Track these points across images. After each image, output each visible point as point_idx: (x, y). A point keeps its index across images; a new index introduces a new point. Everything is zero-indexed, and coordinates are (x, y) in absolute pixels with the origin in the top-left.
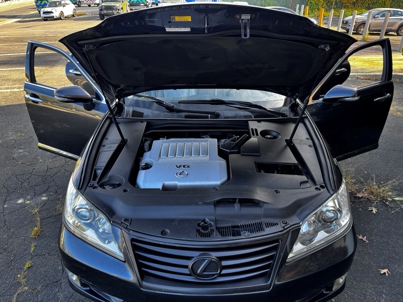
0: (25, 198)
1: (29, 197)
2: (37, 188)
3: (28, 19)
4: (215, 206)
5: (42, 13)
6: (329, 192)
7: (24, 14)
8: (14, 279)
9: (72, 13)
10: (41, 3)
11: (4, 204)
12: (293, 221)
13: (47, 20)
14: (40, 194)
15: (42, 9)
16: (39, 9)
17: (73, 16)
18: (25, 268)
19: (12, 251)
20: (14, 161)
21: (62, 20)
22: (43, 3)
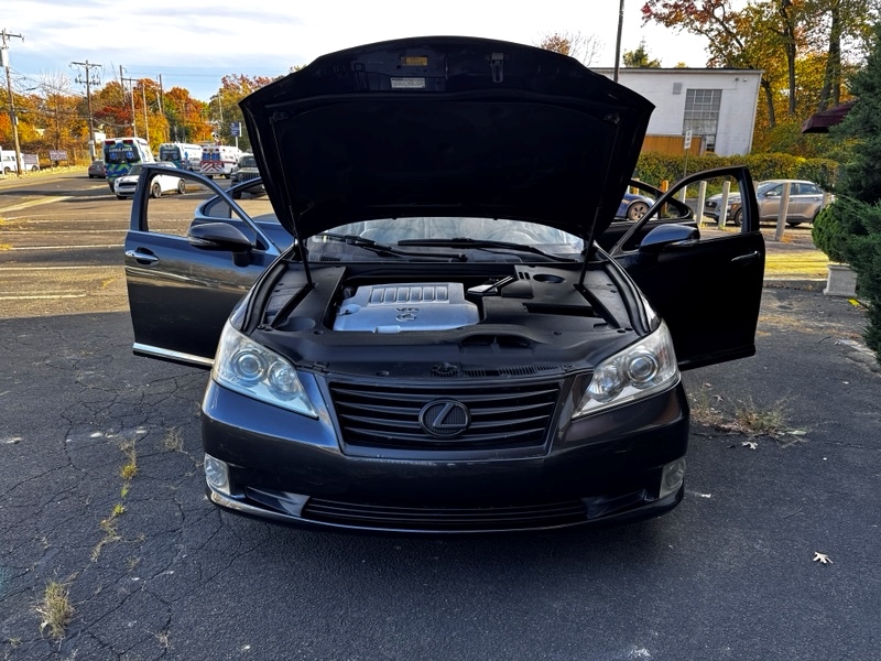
0: (104, 431)
1: (112, 430)
2: (126, 420)
3: (87, 197)
4: (460, 347)
5: (116, 185)
6: (638, 334)
7: (78, 189)
8: (94, 527)
9: (176, 187)
10: (116, 168)
11: (66, 439)
12: (582, 365)
13: (124, 198)
14: (134, 427)
15: (119, 179)
16: (111, 180)
17: (179, 192)
18: (114, 514)
19: (86, 495)
20: (77, 385)
21: (154, 197)
22: (120, 169)
